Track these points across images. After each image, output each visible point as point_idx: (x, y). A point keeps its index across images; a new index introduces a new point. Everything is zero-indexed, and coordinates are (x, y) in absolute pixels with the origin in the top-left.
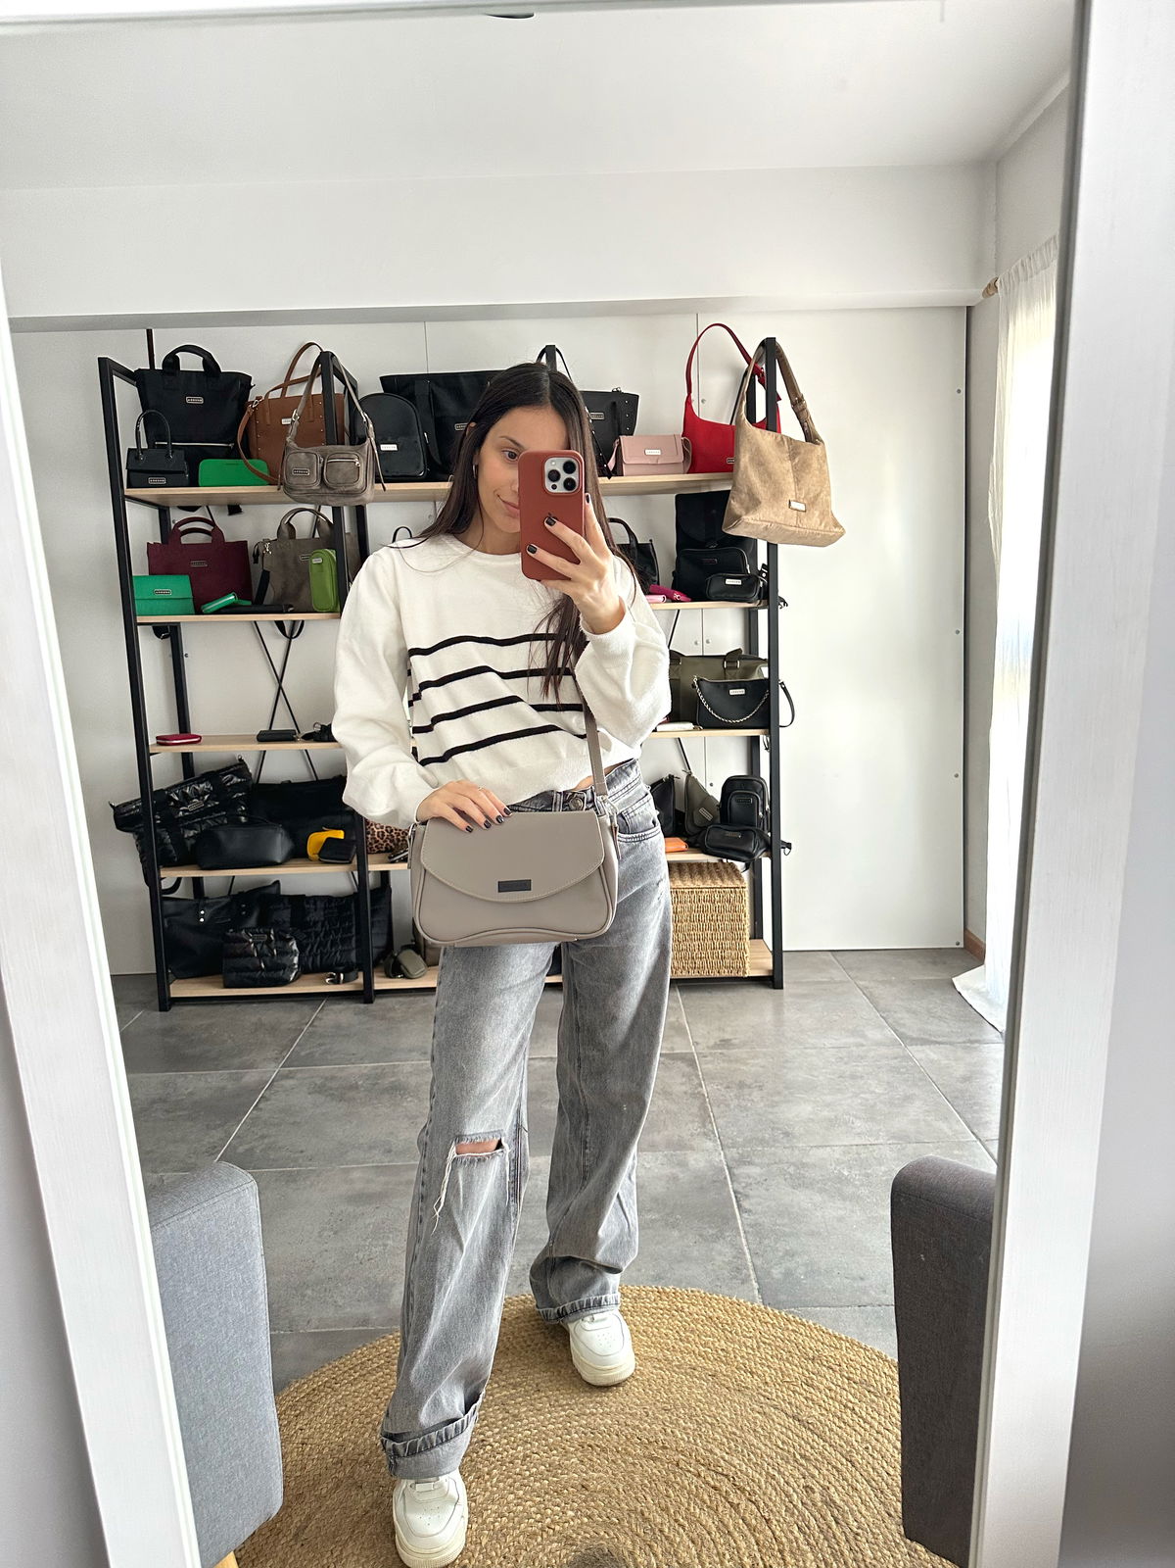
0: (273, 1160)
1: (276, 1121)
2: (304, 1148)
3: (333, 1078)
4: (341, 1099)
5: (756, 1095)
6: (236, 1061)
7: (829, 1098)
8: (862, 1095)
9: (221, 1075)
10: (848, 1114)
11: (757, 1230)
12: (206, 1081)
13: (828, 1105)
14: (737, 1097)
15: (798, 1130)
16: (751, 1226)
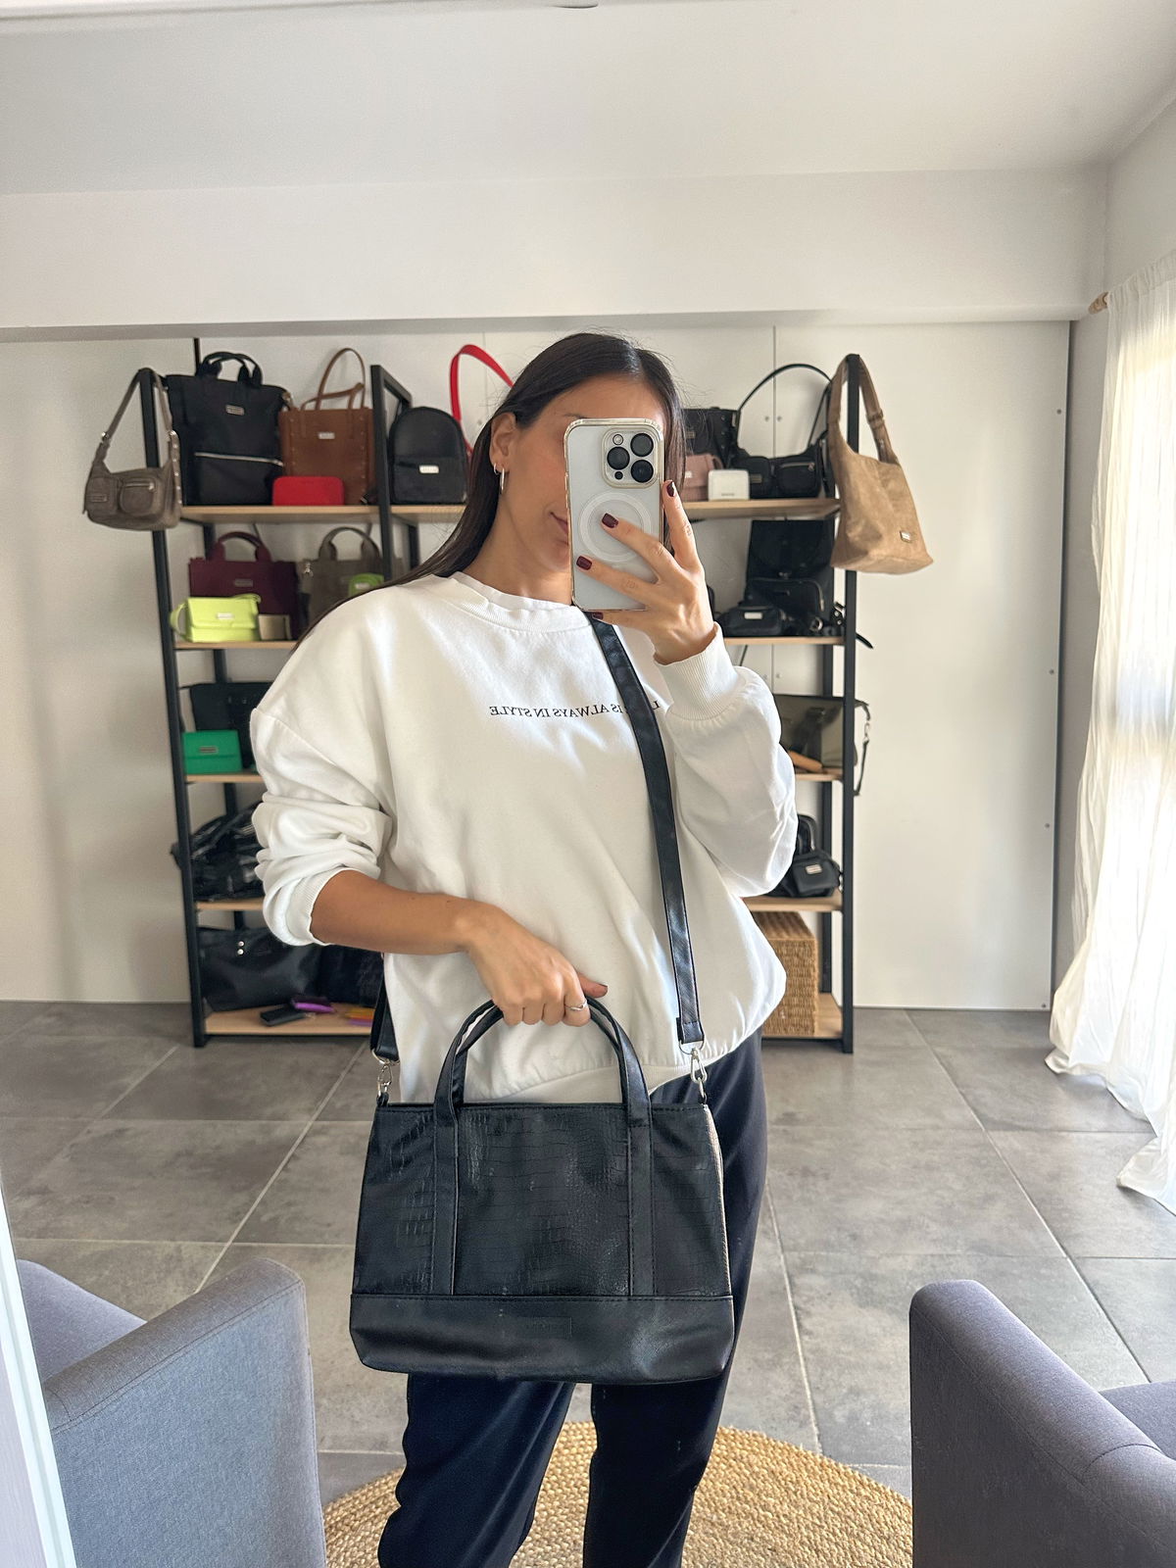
1: (306, 1186)
5: (822, 1185)
6: (269, 1111)
7: (903, 1194)
8: (939, 1192)
9: (252, 1126)
10: (922, 1214)
11: (820, 1359)
13: (900, 1203)
14: (801, 1186)
15: (866, 1232)
16: (813, 1352)
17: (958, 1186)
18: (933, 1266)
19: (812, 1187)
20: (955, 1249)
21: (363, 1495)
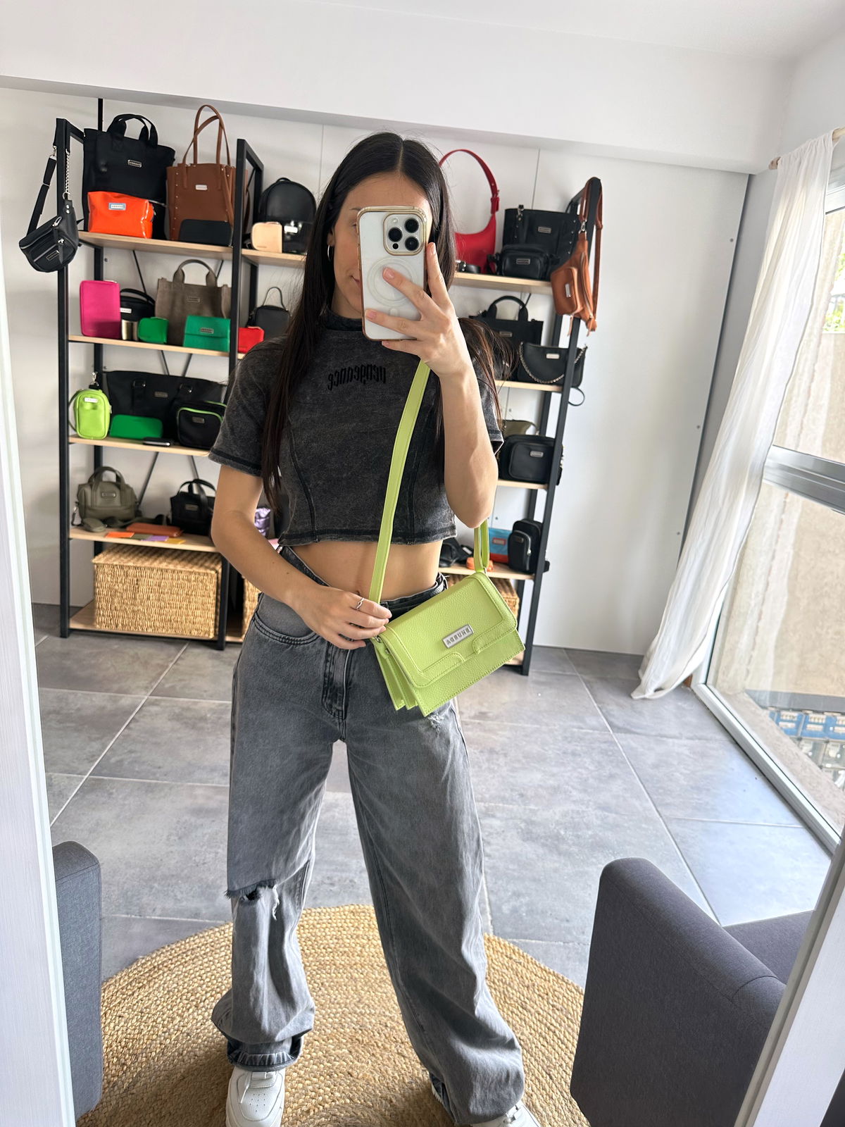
0: (137, 772)
1: (143, 740)
2: (161, 764)
3: (188, 709)
4: (194, 727)
5: (502, 760)
6: (116, 686)
7: (555, 770)
8: (580, 770)
9: (104, 696)
10: (567, 784)
12: (92, 700)
13: (553, 775)
14: (488, 760)
15: (530, 793)
16: (490, 868)
17: (592, 768)
18: (572, 818)
19: (495, 761)
20: (587, 807)
21: (178, 947)
